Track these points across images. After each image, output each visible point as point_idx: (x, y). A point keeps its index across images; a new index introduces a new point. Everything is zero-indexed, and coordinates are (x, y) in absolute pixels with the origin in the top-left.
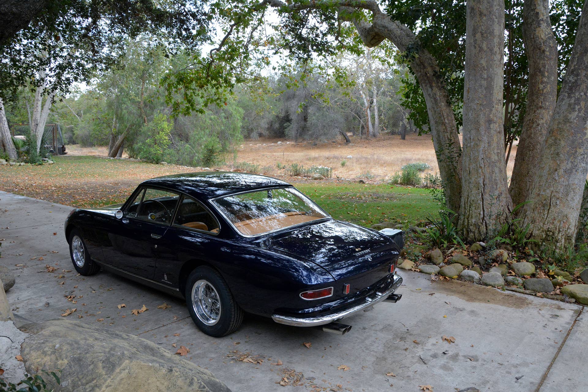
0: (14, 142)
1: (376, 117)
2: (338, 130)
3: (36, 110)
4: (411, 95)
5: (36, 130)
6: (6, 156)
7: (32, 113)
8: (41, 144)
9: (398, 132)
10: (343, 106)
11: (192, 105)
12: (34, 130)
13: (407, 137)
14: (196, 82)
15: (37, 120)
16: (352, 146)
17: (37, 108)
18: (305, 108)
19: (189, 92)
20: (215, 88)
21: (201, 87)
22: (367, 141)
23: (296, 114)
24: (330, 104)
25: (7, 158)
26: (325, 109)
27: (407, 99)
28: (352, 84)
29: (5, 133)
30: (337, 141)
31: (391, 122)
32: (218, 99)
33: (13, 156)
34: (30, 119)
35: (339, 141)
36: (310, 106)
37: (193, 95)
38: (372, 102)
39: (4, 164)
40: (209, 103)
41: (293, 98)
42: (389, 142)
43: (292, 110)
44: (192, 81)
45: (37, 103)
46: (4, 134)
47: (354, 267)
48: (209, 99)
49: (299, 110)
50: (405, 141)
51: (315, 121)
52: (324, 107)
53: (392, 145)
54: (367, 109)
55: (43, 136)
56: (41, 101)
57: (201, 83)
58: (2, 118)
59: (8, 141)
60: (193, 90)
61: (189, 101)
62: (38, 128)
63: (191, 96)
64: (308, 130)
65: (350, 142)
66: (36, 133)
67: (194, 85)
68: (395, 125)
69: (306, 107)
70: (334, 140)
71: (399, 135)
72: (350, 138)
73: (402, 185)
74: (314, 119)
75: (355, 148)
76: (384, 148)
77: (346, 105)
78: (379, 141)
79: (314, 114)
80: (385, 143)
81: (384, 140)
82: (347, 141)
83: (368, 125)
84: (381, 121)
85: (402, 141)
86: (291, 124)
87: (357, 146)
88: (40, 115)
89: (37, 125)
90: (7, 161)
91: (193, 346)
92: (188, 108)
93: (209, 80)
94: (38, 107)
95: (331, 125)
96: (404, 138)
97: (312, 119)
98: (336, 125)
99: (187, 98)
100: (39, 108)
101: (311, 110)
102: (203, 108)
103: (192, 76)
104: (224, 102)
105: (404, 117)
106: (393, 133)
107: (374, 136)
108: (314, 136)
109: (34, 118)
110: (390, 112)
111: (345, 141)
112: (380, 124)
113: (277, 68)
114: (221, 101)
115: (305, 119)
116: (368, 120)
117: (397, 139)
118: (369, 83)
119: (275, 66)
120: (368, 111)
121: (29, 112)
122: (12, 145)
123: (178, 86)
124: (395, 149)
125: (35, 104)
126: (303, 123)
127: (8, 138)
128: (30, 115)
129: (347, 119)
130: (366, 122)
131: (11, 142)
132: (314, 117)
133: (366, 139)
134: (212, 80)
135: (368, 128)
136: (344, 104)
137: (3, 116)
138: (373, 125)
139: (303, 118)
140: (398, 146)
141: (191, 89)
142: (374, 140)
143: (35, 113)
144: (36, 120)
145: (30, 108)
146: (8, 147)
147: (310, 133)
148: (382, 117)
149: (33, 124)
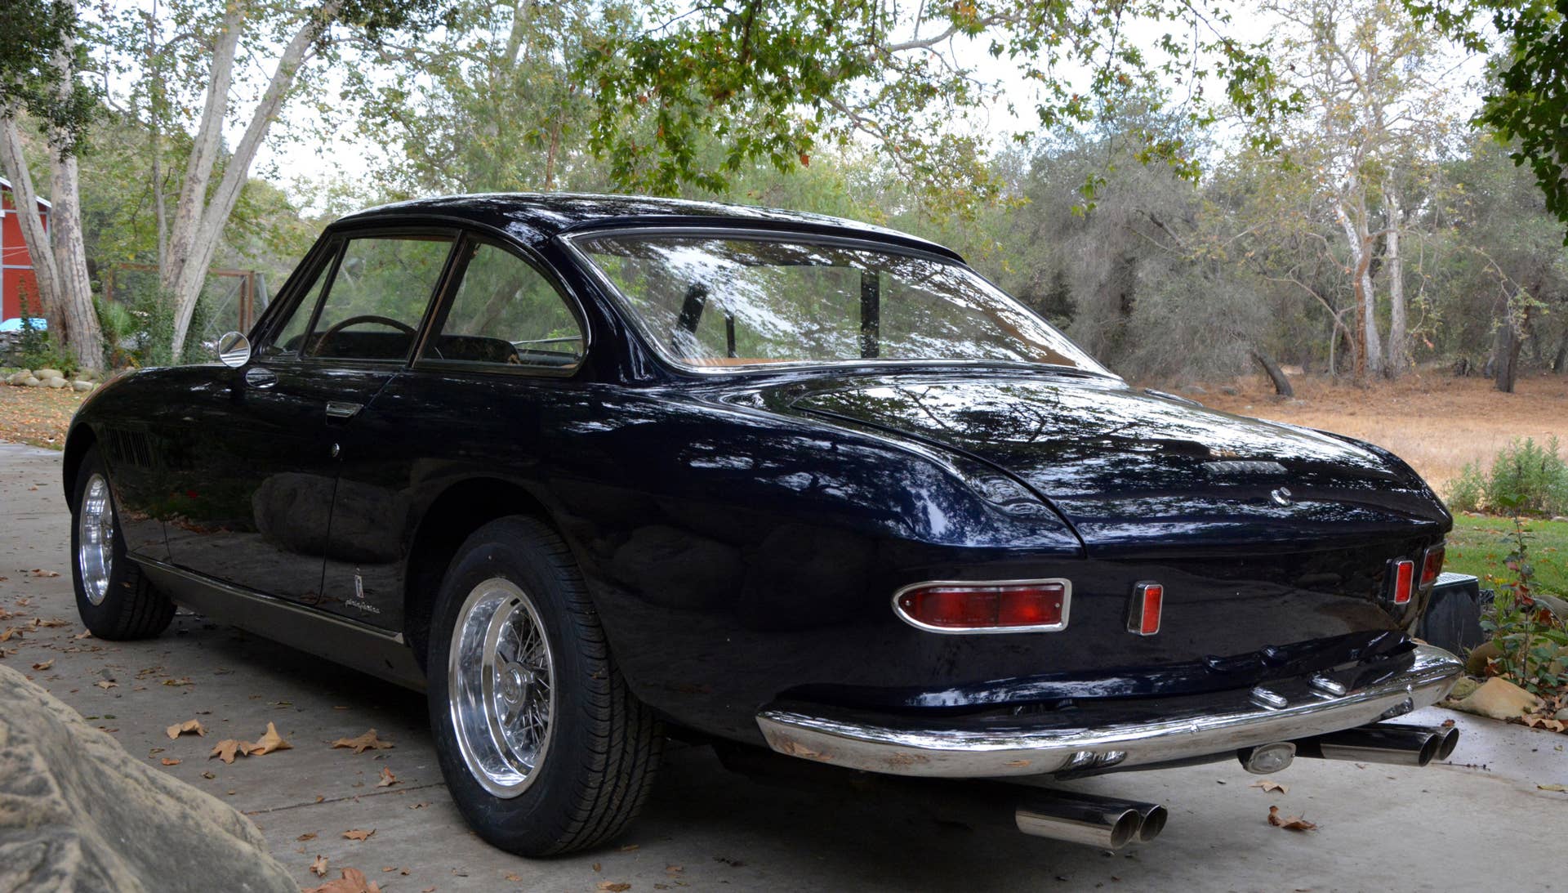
0: (99, 315)
1: (1397, 303)
2: (1246, 345)
3: (184, 212)
4: (1536, 78)
5: (178, 278)
6: (68, 361)
7: (170, 224)
8: (190, 328)
9: (1484, 369)
10: (1269, 265)
11: (683, 160)
12: (172, 279)
13: (1518, 385)
14: (703, 77)
15: (184, 246)
16: (1300, 409)
17: (190, 206)
18: (1125, 266)
19: (677, 112)
20: (767, 98)
21: (722, 95)
22: (1359, 392)
23: (1094, 286)
24: (1219, 251)
25: (69, 368)
26: (1197, 270)
27: (1514, 95)
28: (1291, 105)
29: (73, 281)
30: (1240, 390)
31: (1457, 330)
32: (779, 138)
33: (91, 363)
34: (163, 243)
35: (1251, 392)
36: (1145, 257)
37: (691, 125)
38: (1380, 245)
39: (53, 384)
40: (746, 153)
41: (1084, 227)
42: (1446, 397)
43: (1078, 269)
44: (687, 73)
45: (191, 190)
46: (70, 286)
47: (1201, 525)
48: (746, 140)
49: (1104, 270)
50: (1510, 399)
51: (1164, 312)
52: (1192, 263)
53: (1455, 411)
54: (1360, 274)
55: (199, 302)
56: (204, 184)
57: (719, 81)
58: (70, 230)
59: (81, 308)
60: (690, 103)
61: (674, 145)
62: (186, 271)
63: (683, 125)
64: (1134, 345)
65: (1290, 395)
66: (177, 290)
67: (694, 88)
68: (1472, 341)
69: (1131, 261)
70: (1229, 387)
71: (1486, 376)
72: (1293, 384)
73: (1493, 513)
74: (1155, 305)
75: (1309, 416)
76: (1426, 419)
77: (1279, 262)
78: (1404, 393)
79: (1159, 285)
80: (1430, 400)
81: (1426, 392)
82: (1282, 390)
83: (1363, 333)
84: (1413, 314)
85: (1497, 395)
86: (1072, 321)
87: (1318, 410)
88: (195, 229)
89: (183, 261)
90: (67, 375)
91: (407, 880)
92: (669, 171)
93: (748, 71)
94: (191, 201)
95: (1221, 329)
96: (1508, 389)
97: (1150, 305)
98: (1240, 328)
99: (667, 132)
100: (197, 207)
101: (1147, 272)
102: (723, 173)
103: (689, 52)
104: (800, 153)
105: (1510, 302)
106: (1462, 370)
107: (1387, 374)
108: (1156, 367)
109: (175, 239)
110: (1454, 286)
111: (1273, 390)
112: (1409, 325)
113: (1007, 48)
114: (787, 146)
115: (1125, 306)
116: (1363, 315)
117: (1482, 392)
118: (1369, 171)
119: (999, 42)
120: (1366, 281)
121: (163, 219)
122: (92, 324)
123: (639, 88)
124: (1470, 424)
125: (185, 192)
126: (1115, 318)
127: (79, 300)
128: (164, 228)
129: (1280, 310)
130: (1355, 317)
131: (90, 317)
132: (1157, 298)
133: (1356, 384)
134: (759, 70)
135: (1362, 343)
136: (1272, 257)
137: (72, 223)
138: (1384, 336)
139: (1119, 302)
140: (1480, 413)
141: (682, 99)
142: (1384, 389)
143: (179, 222)
144: (181, 246)
145: (167, 209)
146: (77, 329)
147: (1140, 352)
148: (1420, 298)
149: (171, 259)
